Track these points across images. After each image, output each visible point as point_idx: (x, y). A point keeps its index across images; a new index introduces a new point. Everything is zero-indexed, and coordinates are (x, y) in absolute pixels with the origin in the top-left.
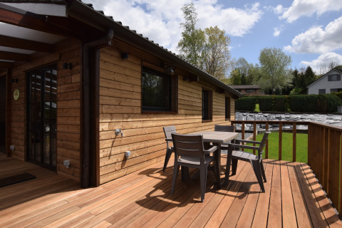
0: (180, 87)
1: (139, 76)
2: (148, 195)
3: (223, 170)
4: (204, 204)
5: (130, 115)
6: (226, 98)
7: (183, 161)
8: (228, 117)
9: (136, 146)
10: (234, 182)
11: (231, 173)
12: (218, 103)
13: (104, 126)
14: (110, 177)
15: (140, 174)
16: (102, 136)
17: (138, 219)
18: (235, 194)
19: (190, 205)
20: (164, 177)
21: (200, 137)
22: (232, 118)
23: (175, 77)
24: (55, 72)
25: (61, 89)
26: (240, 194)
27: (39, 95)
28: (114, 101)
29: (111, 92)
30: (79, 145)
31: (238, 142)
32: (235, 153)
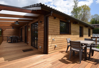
0: (72, 26)
1: (59, 23)
2: (62, 58)
3: (88, 54)
4: (81, 64)
5: (56, 35)
6: (89, 29)
7: (73, 49)
8: (89, 35)
9: (58, 44)
10: (92, 58)
11: (91, 55)
12: (86, 30)
13: (50, 38)
14: (51, 52)
15: (59, 52)
16: (49, 40)
17: (59, 65)
18: (93, 63)
19: (76, 64)
20: (67, 54)
21: (80, 42)
22: (91, 36)
23: (70, 23)
24: (38, 24)
25: (39, 28)
26: (95, 63)
27: (34, 30)
28: (52, 31)
29: (51, 28)
30: (43, 42)
31: (94, 44)
32: (93, 48)
